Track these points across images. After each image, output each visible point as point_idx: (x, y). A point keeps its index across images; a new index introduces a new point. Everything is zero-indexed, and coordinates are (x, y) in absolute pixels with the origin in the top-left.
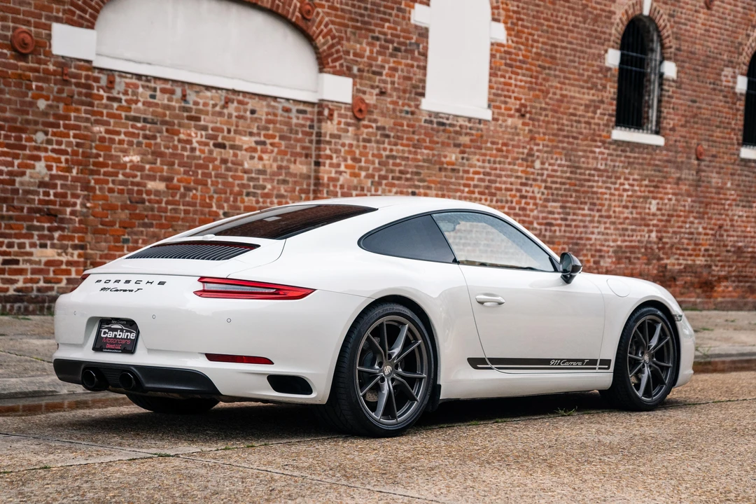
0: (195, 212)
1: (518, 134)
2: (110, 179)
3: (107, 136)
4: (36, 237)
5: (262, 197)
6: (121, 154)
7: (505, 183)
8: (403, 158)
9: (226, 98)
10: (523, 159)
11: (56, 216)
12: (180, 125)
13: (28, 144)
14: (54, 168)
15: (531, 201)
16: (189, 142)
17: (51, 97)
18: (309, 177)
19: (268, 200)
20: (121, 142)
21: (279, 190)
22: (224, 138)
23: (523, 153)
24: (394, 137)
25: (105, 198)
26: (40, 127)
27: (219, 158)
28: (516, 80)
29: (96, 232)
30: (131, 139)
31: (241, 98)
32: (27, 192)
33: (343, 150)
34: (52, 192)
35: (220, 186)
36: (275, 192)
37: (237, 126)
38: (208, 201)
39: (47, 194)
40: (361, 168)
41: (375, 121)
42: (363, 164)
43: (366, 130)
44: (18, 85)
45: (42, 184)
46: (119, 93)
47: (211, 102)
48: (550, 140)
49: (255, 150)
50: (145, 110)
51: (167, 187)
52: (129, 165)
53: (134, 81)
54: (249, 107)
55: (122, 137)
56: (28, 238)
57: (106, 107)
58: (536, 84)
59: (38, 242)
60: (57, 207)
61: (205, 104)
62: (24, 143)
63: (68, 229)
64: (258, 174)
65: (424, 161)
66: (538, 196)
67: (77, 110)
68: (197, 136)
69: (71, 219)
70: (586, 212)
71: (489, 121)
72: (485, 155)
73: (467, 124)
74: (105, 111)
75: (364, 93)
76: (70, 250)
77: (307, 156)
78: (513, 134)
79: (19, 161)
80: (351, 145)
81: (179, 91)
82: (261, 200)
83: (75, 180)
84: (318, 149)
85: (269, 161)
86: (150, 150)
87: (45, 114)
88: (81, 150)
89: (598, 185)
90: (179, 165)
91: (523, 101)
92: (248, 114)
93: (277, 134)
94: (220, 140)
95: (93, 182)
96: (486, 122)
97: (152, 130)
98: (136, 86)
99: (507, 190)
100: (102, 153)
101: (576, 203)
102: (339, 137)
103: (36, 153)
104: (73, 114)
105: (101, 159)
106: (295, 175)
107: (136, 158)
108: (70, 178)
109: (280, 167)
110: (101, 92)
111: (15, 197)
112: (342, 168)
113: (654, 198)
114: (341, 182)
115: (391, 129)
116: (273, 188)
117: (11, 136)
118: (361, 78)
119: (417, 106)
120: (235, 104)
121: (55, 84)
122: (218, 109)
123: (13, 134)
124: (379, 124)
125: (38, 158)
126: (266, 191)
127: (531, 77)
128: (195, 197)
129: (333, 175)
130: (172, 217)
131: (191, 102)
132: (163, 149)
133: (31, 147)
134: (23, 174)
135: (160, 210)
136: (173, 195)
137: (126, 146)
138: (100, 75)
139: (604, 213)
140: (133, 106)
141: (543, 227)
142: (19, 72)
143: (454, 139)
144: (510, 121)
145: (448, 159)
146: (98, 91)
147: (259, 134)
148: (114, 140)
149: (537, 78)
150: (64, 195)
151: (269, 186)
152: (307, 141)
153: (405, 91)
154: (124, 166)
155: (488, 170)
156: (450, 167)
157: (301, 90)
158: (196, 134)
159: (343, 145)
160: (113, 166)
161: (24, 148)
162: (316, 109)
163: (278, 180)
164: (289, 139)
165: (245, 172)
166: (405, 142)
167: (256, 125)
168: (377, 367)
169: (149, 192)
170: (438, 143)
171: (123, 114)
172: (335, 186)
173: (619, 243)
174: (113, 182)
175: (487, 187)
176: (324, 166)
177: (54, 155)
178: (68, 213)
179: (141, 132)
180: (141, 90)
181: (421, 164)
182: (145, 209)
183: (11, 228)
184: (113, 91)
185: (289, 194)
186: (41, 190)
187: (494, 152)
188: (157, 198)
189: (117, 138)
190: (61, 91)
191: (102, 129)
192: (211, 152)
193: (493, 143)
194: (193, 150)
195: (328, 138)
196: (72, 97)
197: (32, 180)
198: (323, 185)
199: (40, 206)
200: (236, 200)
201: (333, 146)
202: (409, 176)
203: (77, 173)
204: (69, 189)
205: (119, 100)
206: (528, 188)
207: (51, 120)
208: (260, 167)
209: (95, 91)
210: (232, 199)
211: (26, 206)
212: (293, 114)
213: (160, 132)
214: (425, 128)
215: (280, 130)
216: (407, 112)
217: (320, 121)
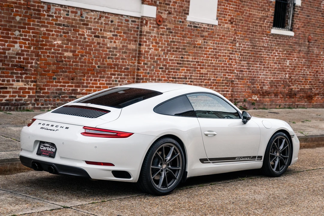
0: (85, 66)
1: (229, 31)
2: (48, 51)
3: (47, 32)
4: (15, 77)
5: (115, 59)
6: (53, 40)
7: (223, 53)
8: (178, 42)
9: (100, 15)
10: (231, 42)
11: (24, 68)
12: (79, 27)
13: (11, 36)
14: (23, 47)
15: (234, 61)
16: (83, 35)
17: (22, 15)
18: (136, 50)
19: (118, 61)
20: (53, 35)
21: (123, 56)
22: (99, 33)
23: (231, 40)
24: (174, 33)
25: (46, 60)
26: (17, 28)
27: (96, 42)
28: (229, 7)
29: (41, 75)
30: (57, 34)
31: (107, 15)
32: (11, 57)
33: (151, 38)
34: (22, 57)
35: (96, 54)
36: (121, 57)
37: (105, 28)
38: (91, 61)
39: (20, 58)
40: (159, 47)
41: (166, 26)
42: (160, 45)
43: (162, 30)
44: (7, 10)
45: (18, 54)
46: (52, 13)
47: (94, 17)
48: (243, 34)
49: (112, 38)
50: (64, 21)
51: (73, 55)
52: (56, 45)
53: (59, 8)
54: (110, 19)
55: (54, 33)
56: (11, 78)
57: (47, 19)
58: (238, 9)
59: (16, 79)
60: (24, 64)
61: (91, 18)
62: (10, 35)
63: (29, 73)
64: (114, 49)
65: (187, 43)
66: (237, 58)
67: (34, 21)
68: (87, 33)
69: (30, 69)
70: (258, 65)
71: (217, 25)
72: (214, 40)
73: (207, 27)
74: (46, 21)
75: (162, 13)
76: (30, 83)
77: (135, 41)
78: (227, 31)
79: (8, 44)
80: (155, 37)
81: (79, 12)
82: (115, 60)
83: (32, 52)
84: (140, 38)
85: (118, 44)
86: (66, 39)
87: (19, 23)
88: (35, 39)
89: (264, 54)
90: (78, 45)
91: (232, 17)
92: (110, 22)
93: (123, 31)
94: (97, 34)
95: (40, 52)
96: (215, 26)
97: (67, 29)
98: (60, 10)
99: (224, 56)
100: (44, 40)
101: (254, 61)
102: (150, 33)
103: (15, 40)
104: (31, 23)
105: (44, 43)
106: (130, 50)
107: (60, 42)
108: (30, 51)
109: (123, 46)
110: (45, 13)
111: (6, 59)
112: (151, 47)
113: (288, 59)
114: (150, 53)
115: (173, 29)
116: (120, 55)
117: (4, 33)
118: (161, 6)
119: (185, 19)
120: (104, 18)
121: (24, 9)
122: (96, 20)
123: (5, 32)
124: (168, 27)
125: (16, 43)
126: (117, 56)
127: (236, 6)
128: (85, 59)
129: (147, 50)
130: (75, 68)
131: (85, 17)
132: (71, 38)
133: (13, 37)
134: (9, 49)
135: (70, 65)
136: (76, 59)
137: (55, 37)
138: (44, 5)
139: (266, 66)
140: (59, 19)
141: (239, 72)
142: (8, 4)
143: (201, 33)
144: (226, 26)
145: (198, 43)
146: (43, 12)
147: (114, 32)
148: (50, 34)
149: (239, 6)
150: (27, 59)
151: (118, 55)
152: (135, 34)
153: (180, 12)
154: (54, 46)
155: (215, 47)
156: (198, 46)
157: (134, 12)
158: (86, 31)
159: (152, 36)
160: (49, 46)
161: (10, 38)
162: (140, 20)
163: (122, 52)
164: (128, 33)
165: (108, 48)
166: (179, 35)
167: (113, 27)
168: (160, 166)
169: (65, 57)
170: (193, 35)
171: (54, 22)
172: (147, 55)
173: (272, 79)
174: (49, 53)
175: (215, 55)
176: (143, 46)
177: (23, 41)
178: (29, 67)
179: (62, 31)
180: (62, 12)
181: (186, 44)
182: (63, 65)
183: (4, 73)
184: (50, 12)
185: (127, 58)
186: (17, 57)
187: (219, 39)
188: (69, 60)
189: (51, 33)
190: (26, 12)
191: (45, 29)
192: (93, 39)
193: (218, 35)
194: (85, 38)
195: (145, 33)
196: (31, 15)
197: (13, 52)
198: (142, 54)
199: (17, 64)
200: (103, 61)
201: (147, 37)
202: (180, 50)
203: (33, 49)
204: (30, 56)
205: (53, 16)
206: (233, 55)
207: (22, 25)
208: (115, 46)
209: (42, 12)
210: (102, 60)
211: (11, 63)
212: (130, 22)
213: (71, 30)
214: (188, 29)
215: (124, 30)
216: (180, 22)
217: (141, 26)
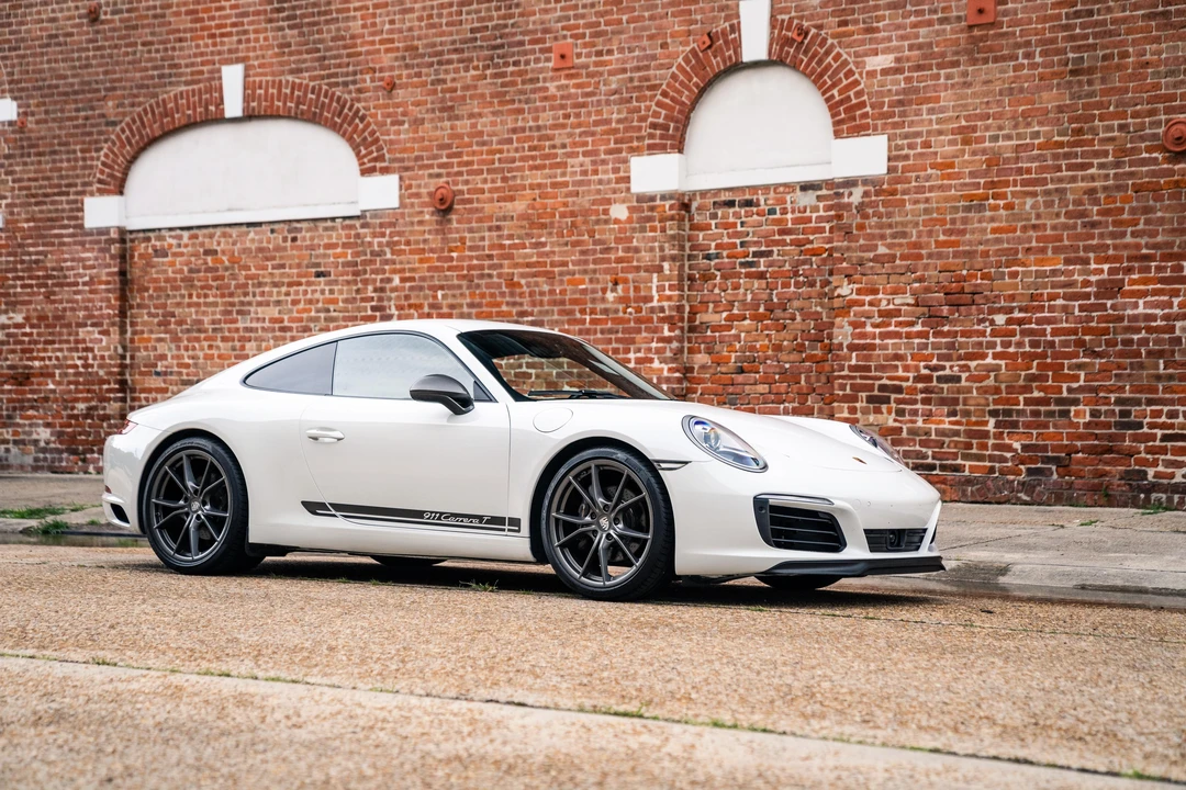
79: (1180, 299)
111: (1176, 348)
123: (1169, 264)
142: (1176, 178)
183: (1173, 391)
